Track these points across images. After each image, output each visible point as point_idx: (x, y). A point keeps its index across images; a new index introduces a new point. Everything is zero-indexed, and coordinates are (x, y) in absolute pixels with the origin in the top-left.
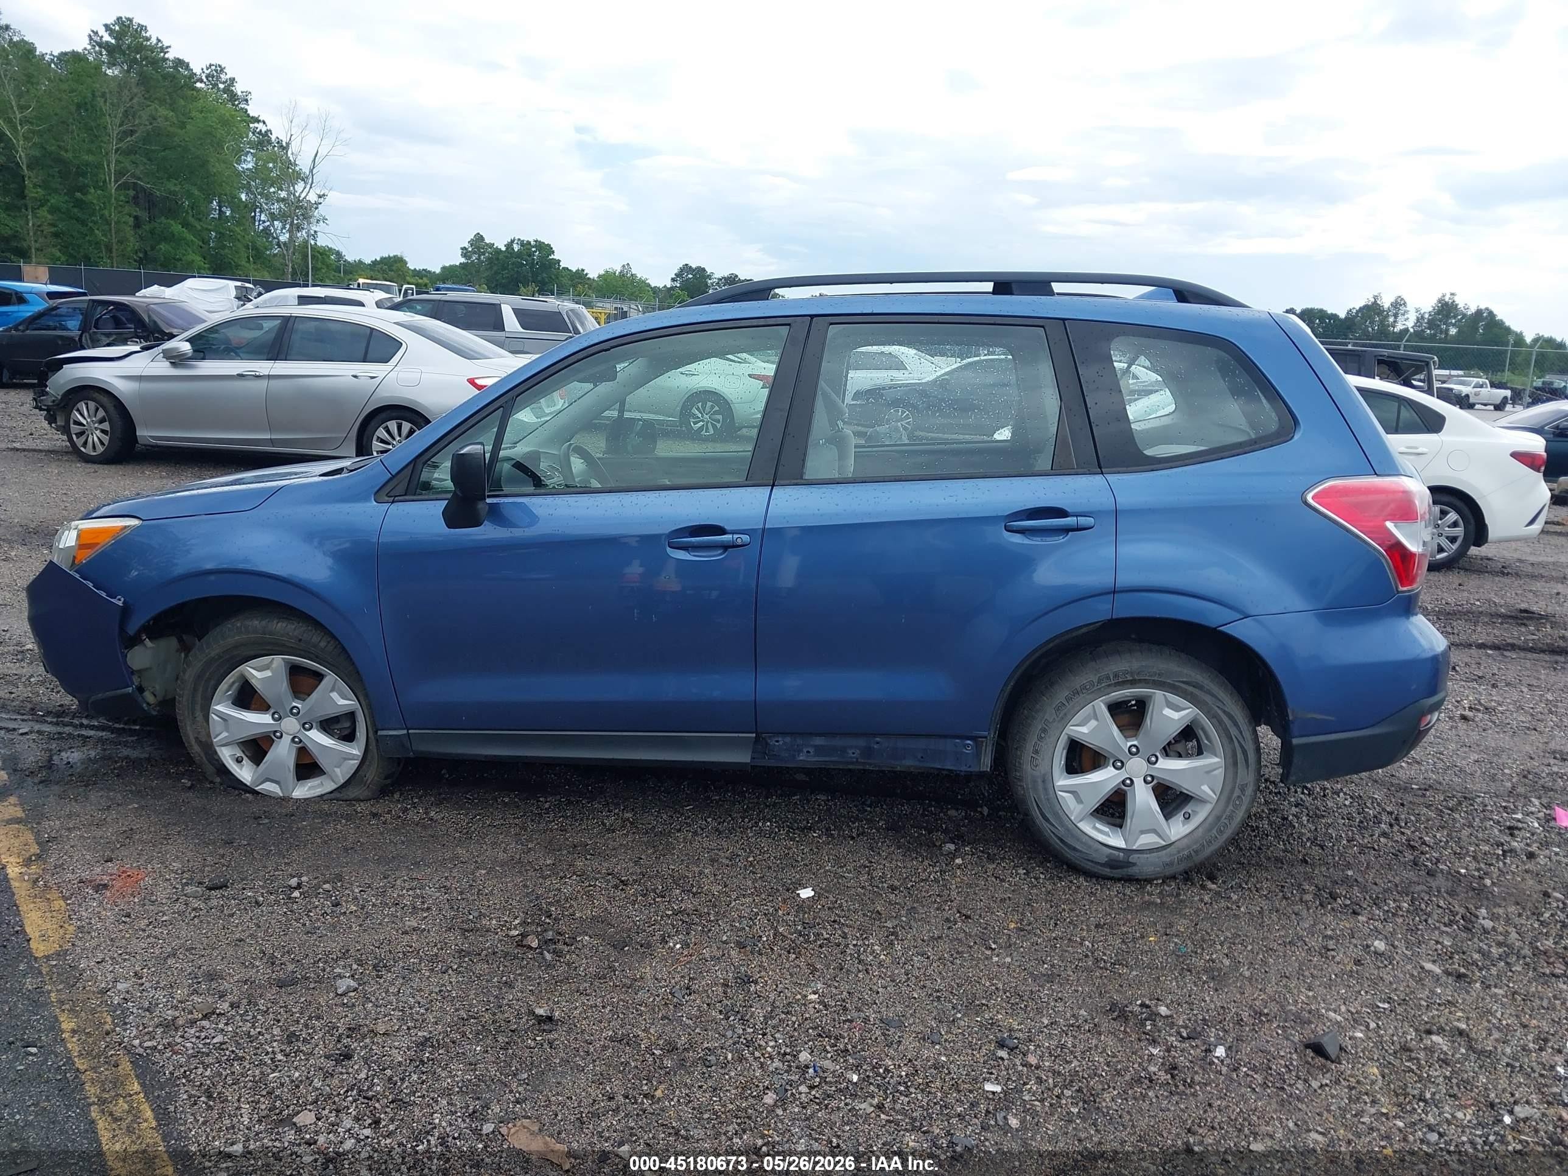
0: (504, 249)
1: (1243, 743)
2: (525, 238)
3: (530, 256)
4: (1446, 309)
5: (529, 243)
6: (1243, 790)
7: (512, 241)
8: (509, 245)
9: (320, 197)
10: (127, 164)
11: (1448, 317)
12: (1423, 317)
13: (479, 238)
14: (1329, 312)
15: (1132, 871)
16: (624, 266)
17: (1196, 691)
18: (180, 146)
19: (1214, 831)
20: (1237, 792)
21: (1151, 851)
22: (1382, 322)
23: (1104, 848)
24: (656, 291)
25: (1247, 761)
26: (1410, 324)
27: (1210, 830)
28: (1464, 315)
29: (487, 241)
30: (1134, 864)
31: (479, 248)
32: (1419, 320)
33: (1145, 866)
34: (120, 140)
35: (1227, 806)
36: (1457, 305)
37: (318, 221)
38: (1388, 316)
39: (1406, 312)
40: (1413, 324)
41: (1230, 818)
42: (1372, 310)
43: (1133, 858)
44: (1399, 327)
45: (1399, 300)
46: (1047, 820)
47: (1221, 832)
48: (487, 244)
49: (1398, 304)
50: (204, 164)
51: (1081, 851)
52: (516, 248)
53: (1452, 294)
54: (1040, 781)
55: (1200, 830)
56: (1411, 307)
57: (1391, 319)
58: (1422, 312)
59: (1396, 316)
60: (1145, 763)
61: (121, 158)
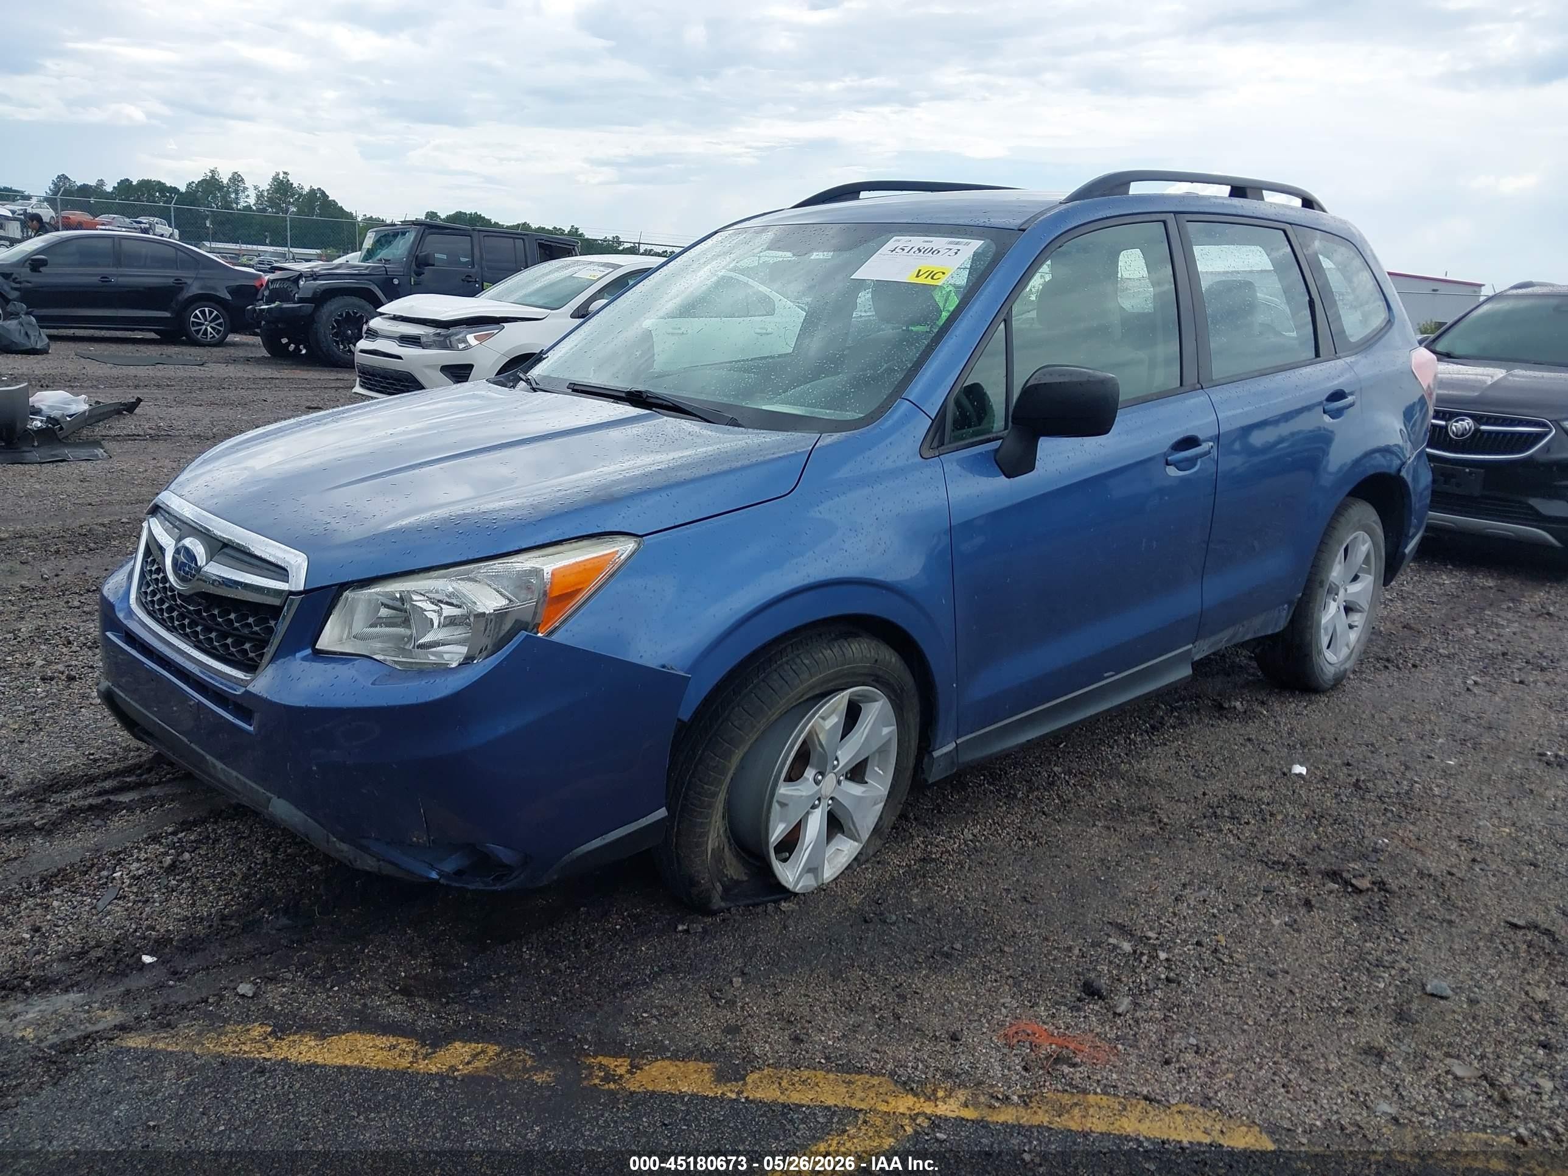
4: (282, 187)
11: (285, 194)
12: (262, 195)
14: (168, 185)
22: (225, 197)
26: (252, 201)
28: (301, 195)
32: (260, 196)
36: (292, 184)
38: (228, 192)
39: (245, 189)
40: (254, 202)
42: (211, 185)
44: (242, 204)
45: (236, 176)
49: (236, 179)
53: (285, 173)
56: (249, 183)
57: (233, 196)
58: (261, 189)
59: (237, 192)
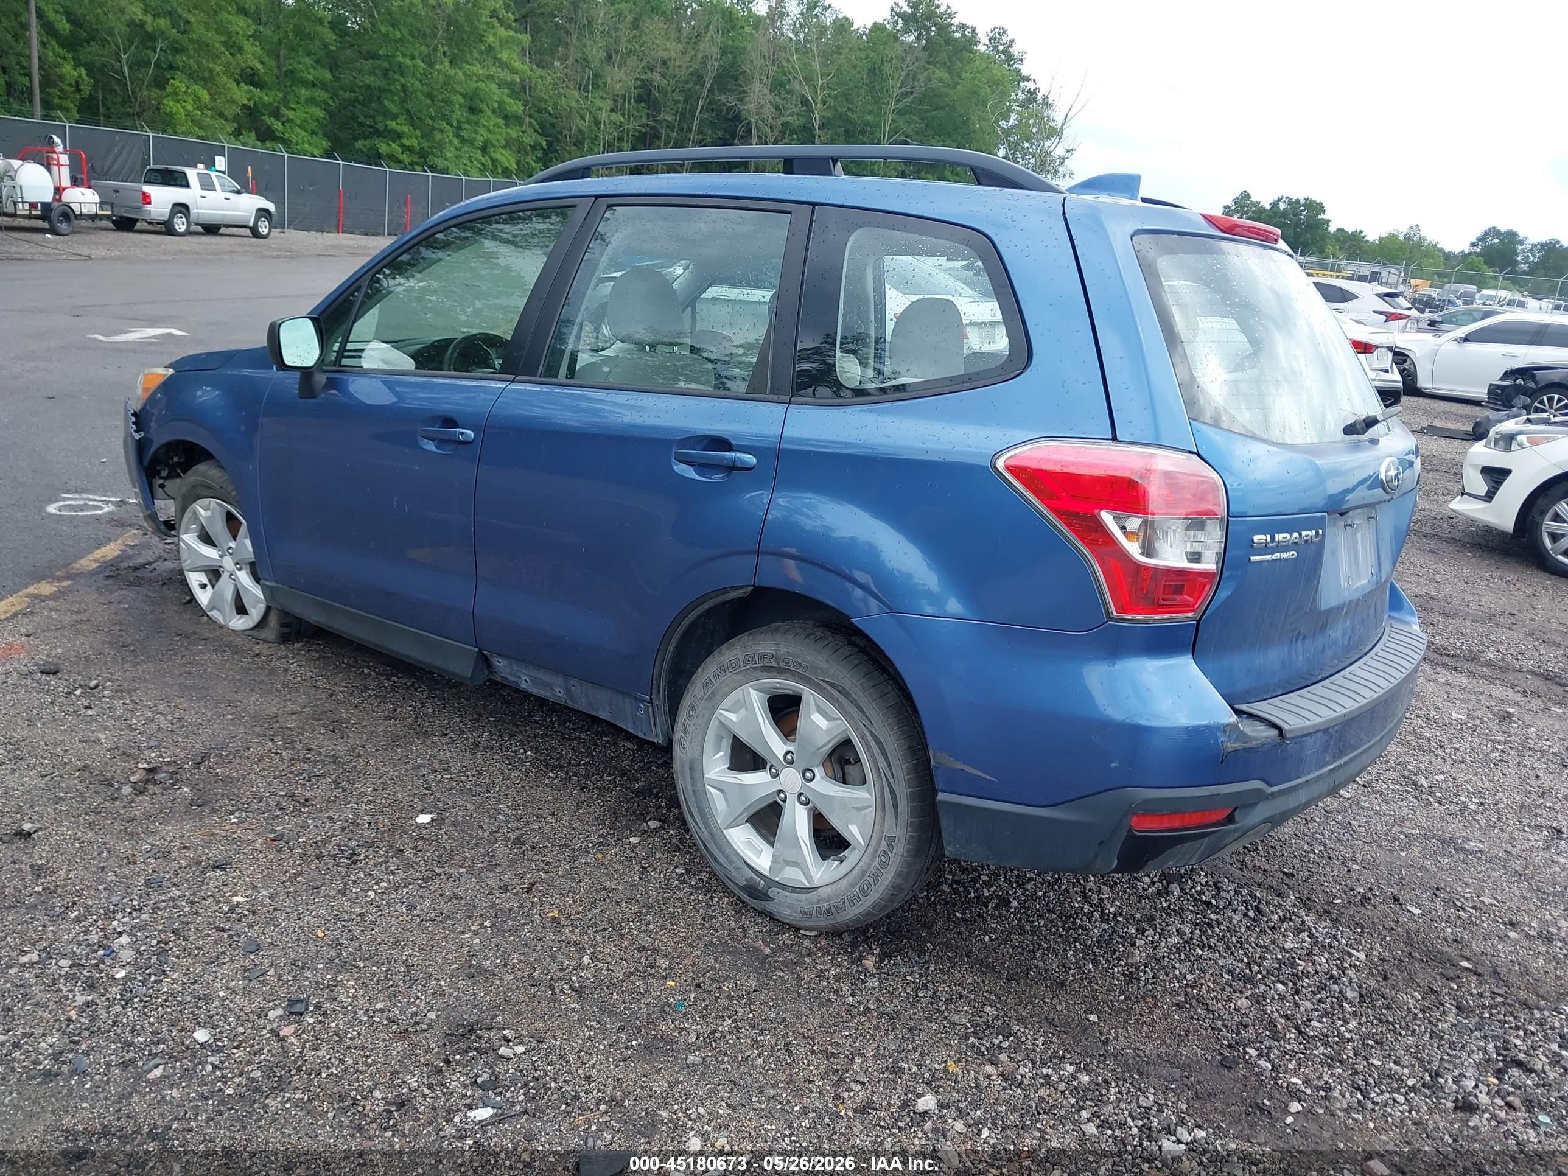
0: (1268, 207)
1: (891, 781)
2: (1294, 196)
3: (1295, 215)
5: (1298, 201)
6: (890, 845)
7: (1279, 200)
8: (1275, 204)
9: (1068, 151)
10: (901, 123)
13: (1246, 196)
15: (771, 907)
16: (1412, 228)
17: (842, 698)
18: (948, 105)
19: (857, 888)
20: (884, 846)
21: (794, 889)
23: (747, 868)
24: (1448, 257)
25: (895, 807)
27: (853, 885)
29: (1253, 199)
30: (772, 900)
31: (1242, 207)
33: (785, 906)
34: (898, 101)
35: (872, 860)
37: (1064, 176)
41: (876, 876)
43: (773, 892)
46: (692, 815)
47: (865, 893)
48: (1252, 203)
50: (965, 123)
51: (721, 864)
52: (1282, 206)
54: (687, 766)
55: (845, 881)
60: (800, 778)
61: (895, 117)
